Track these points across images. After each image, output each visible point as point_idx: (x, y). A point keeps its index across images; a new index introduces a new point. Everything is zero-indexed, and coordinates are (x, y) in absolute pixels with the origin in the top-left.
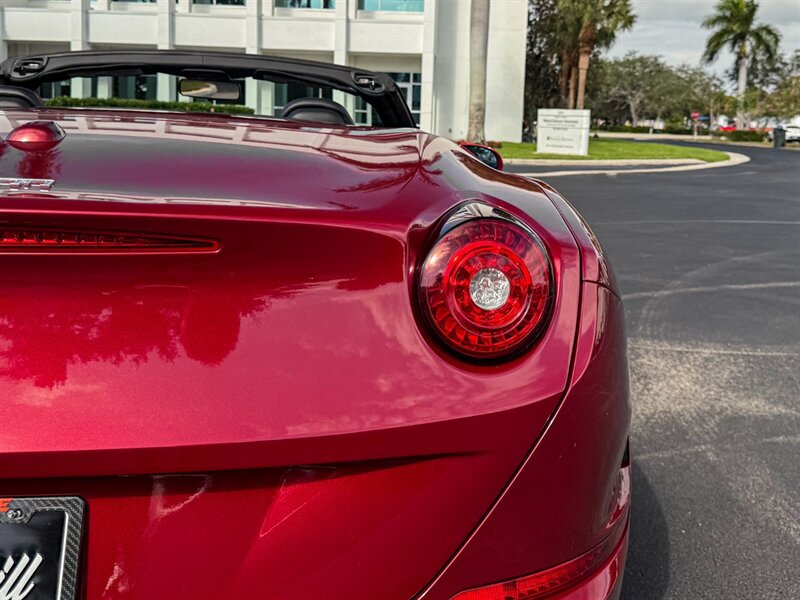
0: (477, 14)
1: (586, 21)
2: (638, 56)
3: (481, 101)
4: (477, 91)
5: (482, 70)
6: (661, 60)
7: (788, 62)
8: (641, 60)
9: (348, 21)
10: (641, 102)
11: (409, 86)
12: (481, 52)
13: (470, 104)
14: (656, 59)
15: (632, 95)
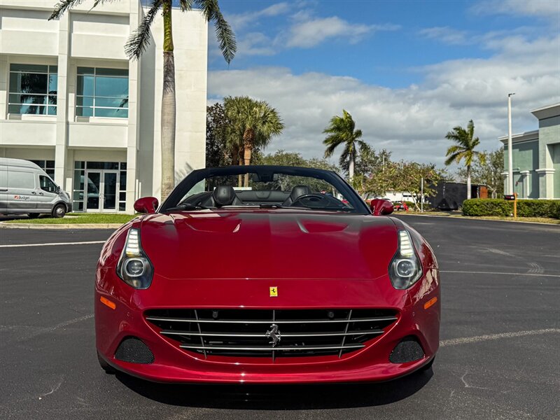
0: (166, 117)
1: (248, 126)
2: (284, 153)
3: (171, 181)
4: (168, 174)
5: (171, 158)
6: (299, 156)
7: (378, 156)
8: (287, 155)
9: (67, 123)
10: (288, 185)
11: (118, 172)
12: (170, 145)
13: (162, 184)
14: (296, 155)
15: (282, 180)
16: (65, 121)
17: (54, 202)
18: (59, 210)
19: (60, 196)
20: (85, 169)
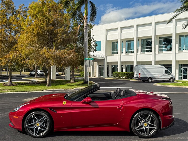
16: (175, 53)
17: (170, 77)
18: (171, 80)
19: (172, 76)
20: (182, 67)
